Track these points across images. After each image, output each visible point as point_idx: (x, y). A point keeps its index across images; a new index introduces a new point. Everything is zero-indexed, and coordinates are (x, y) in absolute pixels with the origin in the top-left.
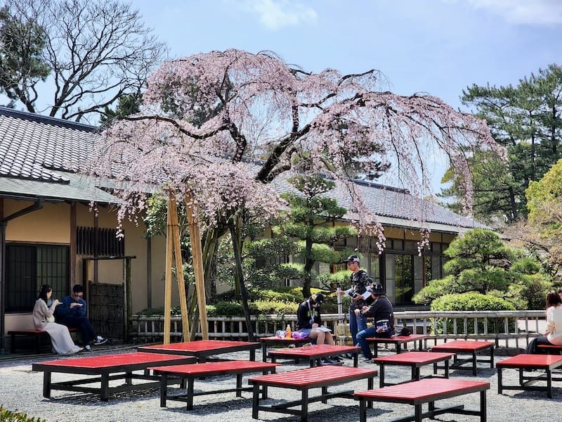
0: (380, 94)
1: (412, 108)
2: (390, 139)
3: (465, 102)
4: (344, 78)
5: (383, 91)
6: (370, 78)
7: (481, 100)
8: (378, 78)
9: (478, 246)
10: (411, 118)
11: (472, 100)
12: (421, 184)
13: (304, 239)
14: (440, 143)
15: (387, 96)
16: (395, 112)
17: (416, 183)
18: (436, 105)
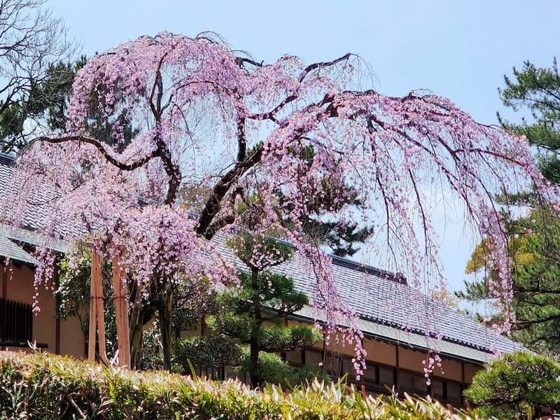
0: (359, 94)
1: (406, 117)
2: (375, 171)
3: (511, 101)
4: (308, 69)
5: (364, 89)
6: (344, 68)
7: (540, 95)
8: (356, 67)
9: (524, 386)
10: (404, 135)
11: (522, 96)
12: (422, 254)
13: (248, 342)
14: (452, 179)
15: (368, 97)
16: (381, 124)
17: (414, 253)
18: (443, 111)
